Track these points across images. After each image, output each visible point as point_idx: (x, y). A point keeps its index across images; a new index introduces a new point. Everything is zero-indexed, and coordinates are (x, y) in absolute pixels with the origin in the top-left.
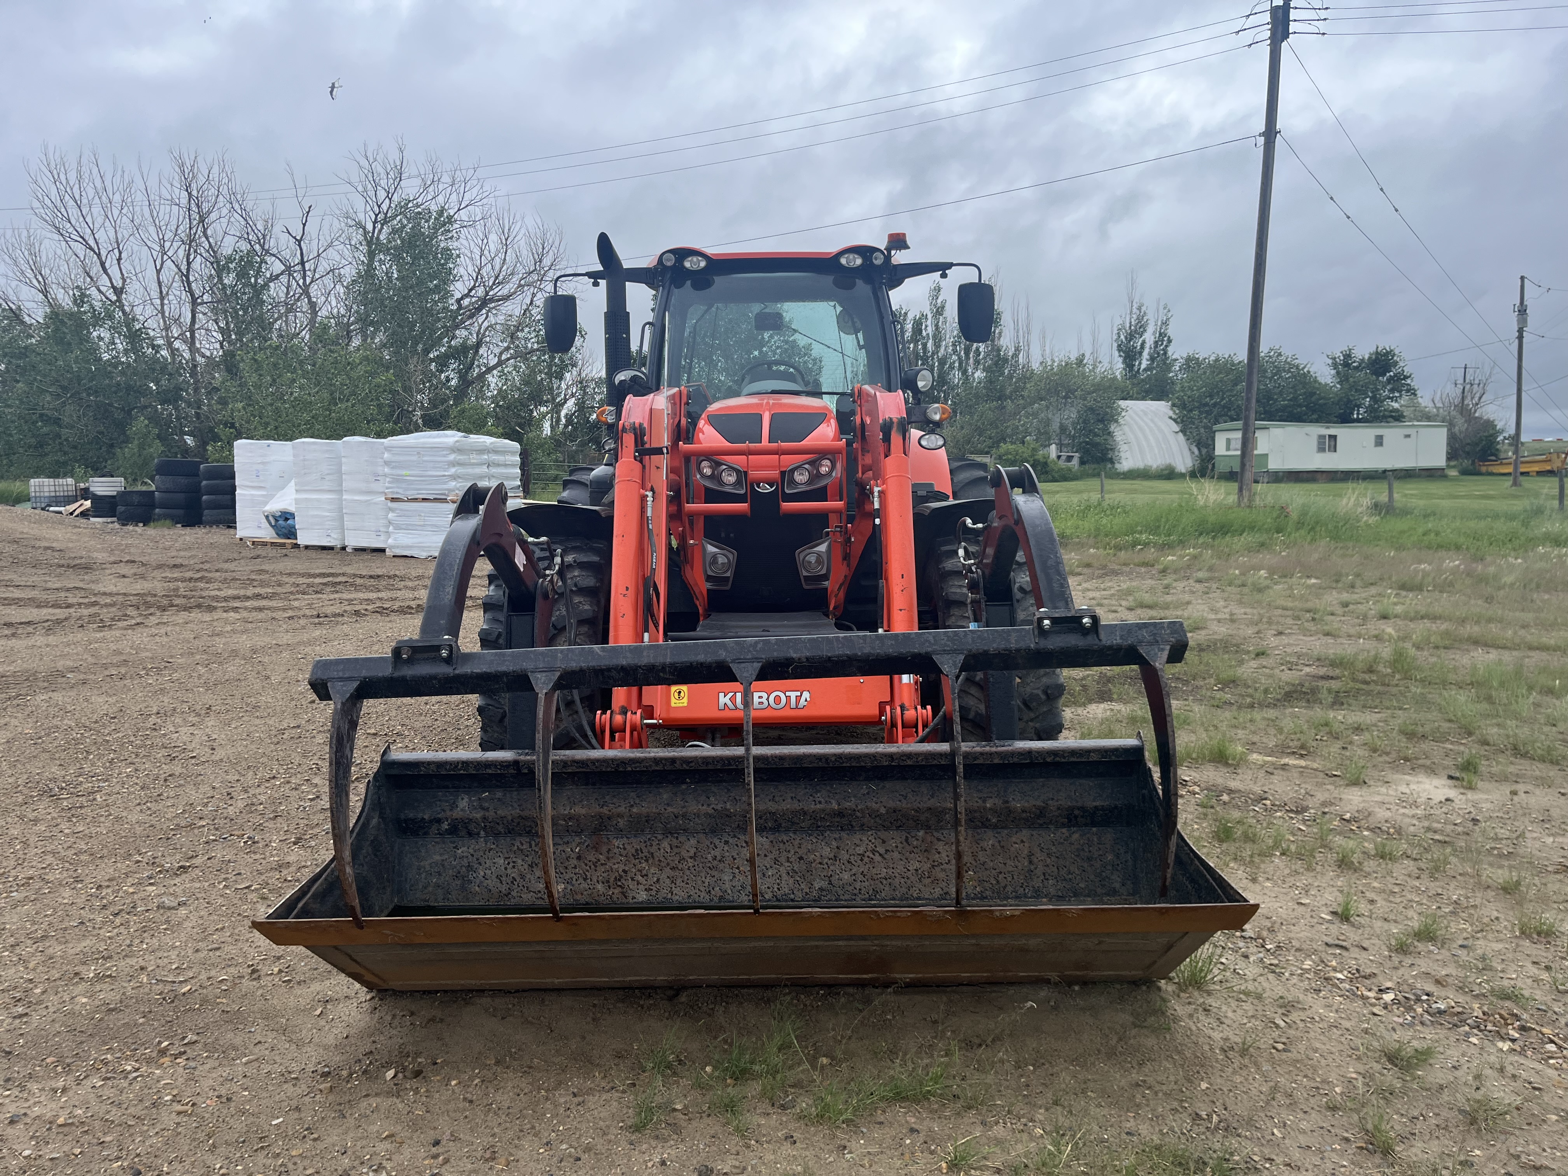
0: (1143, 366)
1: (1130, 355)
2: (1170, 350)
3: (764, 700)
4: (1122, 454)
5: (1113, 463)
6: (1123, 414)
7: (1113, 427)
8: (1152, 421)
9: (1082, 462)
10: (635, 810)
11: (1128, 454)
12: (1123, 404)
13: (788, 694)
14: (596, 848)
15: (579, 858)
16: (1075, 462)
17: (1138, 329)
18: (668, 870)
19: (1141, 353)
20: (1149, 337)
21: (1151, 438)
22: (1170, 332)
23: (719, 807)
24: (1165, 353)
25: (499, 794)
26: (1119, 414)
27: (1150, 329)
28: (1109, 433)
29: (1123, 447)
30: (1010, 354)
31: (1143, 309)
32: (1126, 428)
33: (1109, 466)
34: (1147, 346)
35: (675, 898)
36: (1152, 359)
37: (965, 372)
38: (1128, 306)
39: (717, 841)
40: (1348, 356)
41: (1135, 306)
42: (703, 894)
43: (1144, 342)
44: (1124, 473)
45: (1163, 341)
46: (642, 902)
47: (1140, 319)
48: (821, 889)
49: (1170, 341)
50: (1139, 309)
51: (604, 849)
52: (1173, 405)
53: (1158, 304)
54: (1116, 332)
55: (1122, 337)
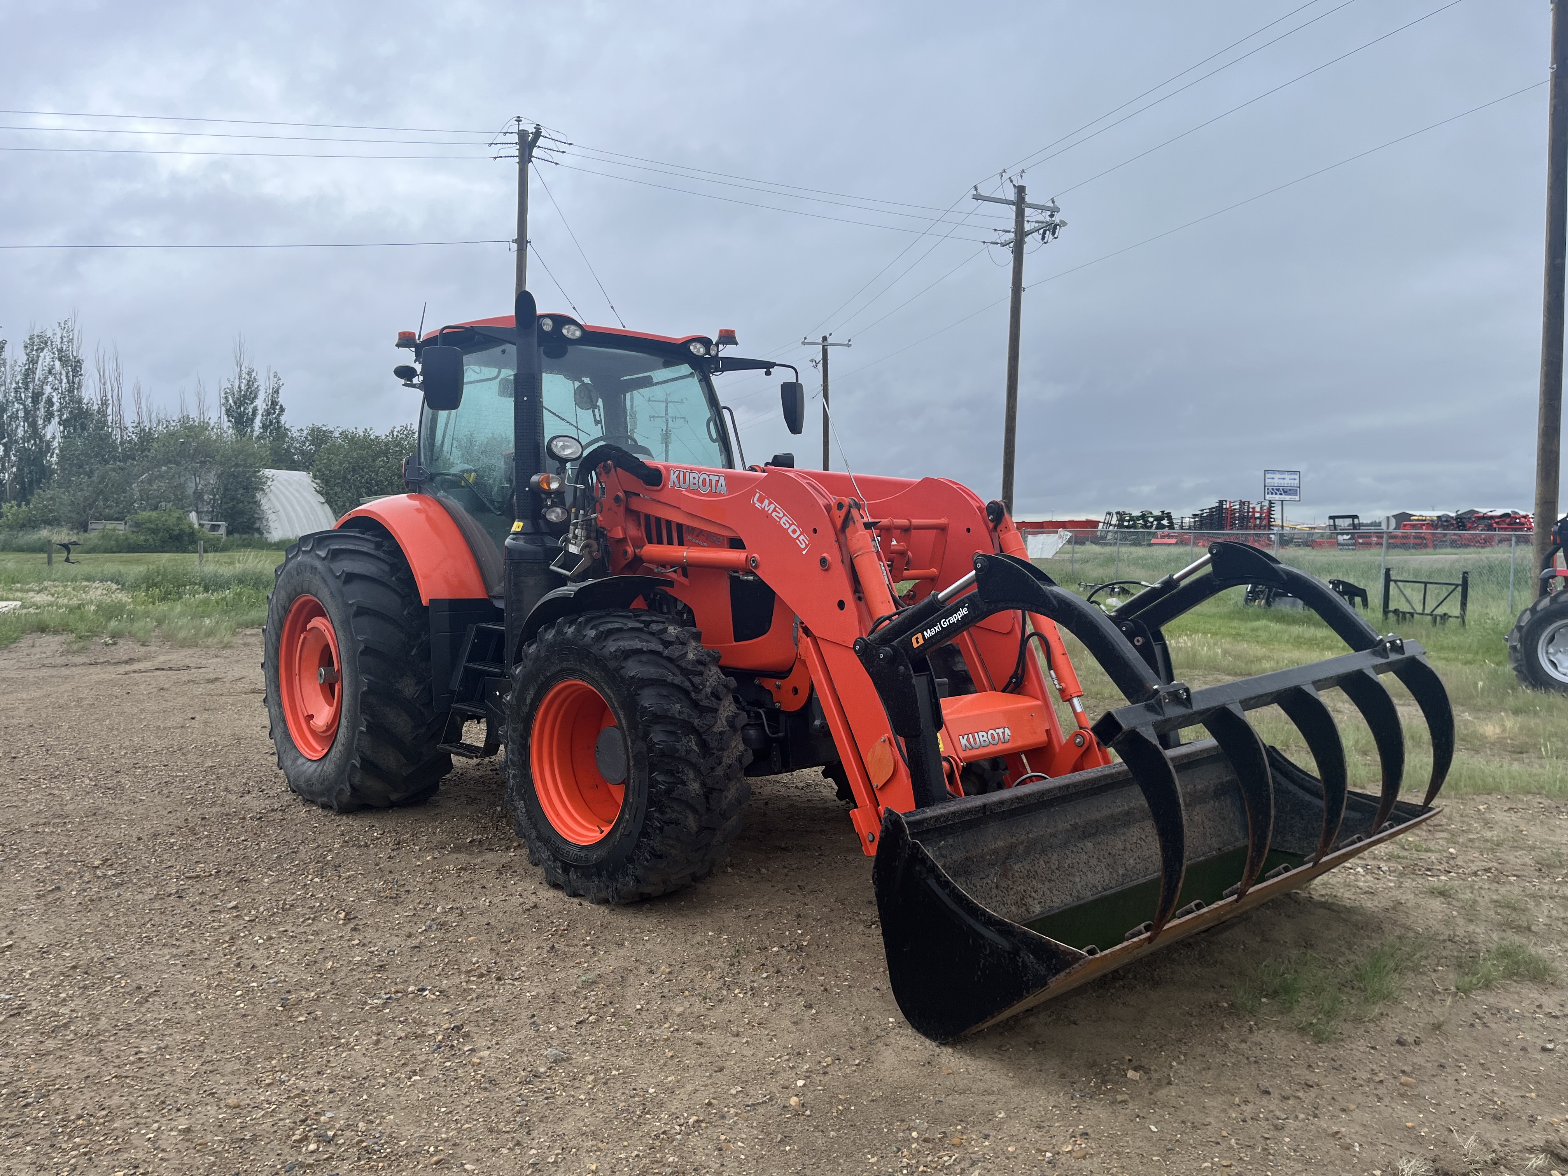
0: (256, 434)
1: (241, 421)
2: (283, 419)
3: (985, 738)
4: (271, 524)
5: (261, 533)
6: (269, 483)
7: (258, 495)
8: (297, 491)
9: (229, 533)
10: (1030, 836)
11: (276, 524)
12: (268, 472)
13: (997, 731)
14: (1005, 875)
15: (997, 887)
16: (222, 531)
17: (247, 396)
18: (1047, 883)
19: (252, 420)
20: (261, 404)
21: (298, 508)
22: (281, 400)
23: (1072, 823)
24: (278, 422)
25: (951, 841)
26: (265, 483)
27: (261, 396)
28: (255, 502)
29: (272, 517)
30: (96, 407)
31: (254, 374)
32: (270, 495)
33: (257, 535)
34: (260, 412)
35: (1055, 905)
36: (264, 427)
37: (33, 425)
38: (237, 369)
39: (1067, 852)
40: (471, 440)
41: (244, 370)
42: (1068, 897)
43: (255, 410)
44: (275, 544)
45: (274, 409)
46: (1038, 915)
47: (249, 384)
48: (1123, 875)
49: (282, 410)
50: (249, 374)
51: (1010, 875)
52: (315, 477)
53: (269, 371)
54: (223, 395)
55: (231, 401)
